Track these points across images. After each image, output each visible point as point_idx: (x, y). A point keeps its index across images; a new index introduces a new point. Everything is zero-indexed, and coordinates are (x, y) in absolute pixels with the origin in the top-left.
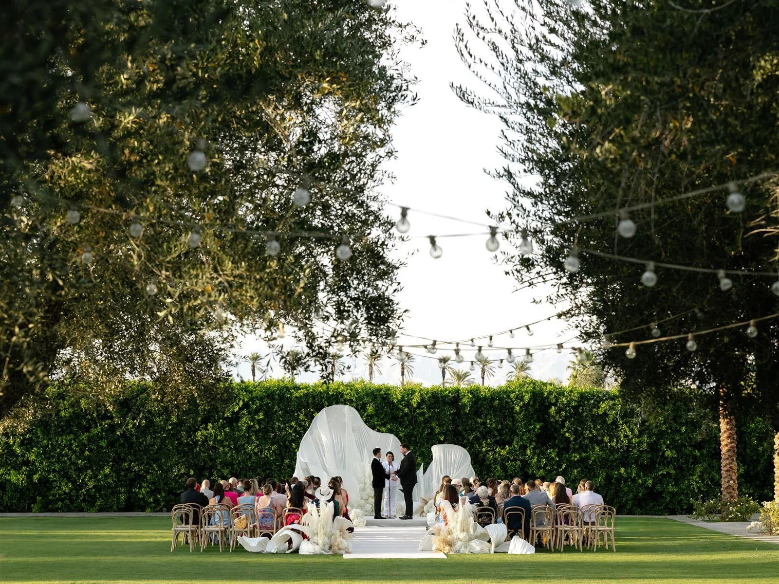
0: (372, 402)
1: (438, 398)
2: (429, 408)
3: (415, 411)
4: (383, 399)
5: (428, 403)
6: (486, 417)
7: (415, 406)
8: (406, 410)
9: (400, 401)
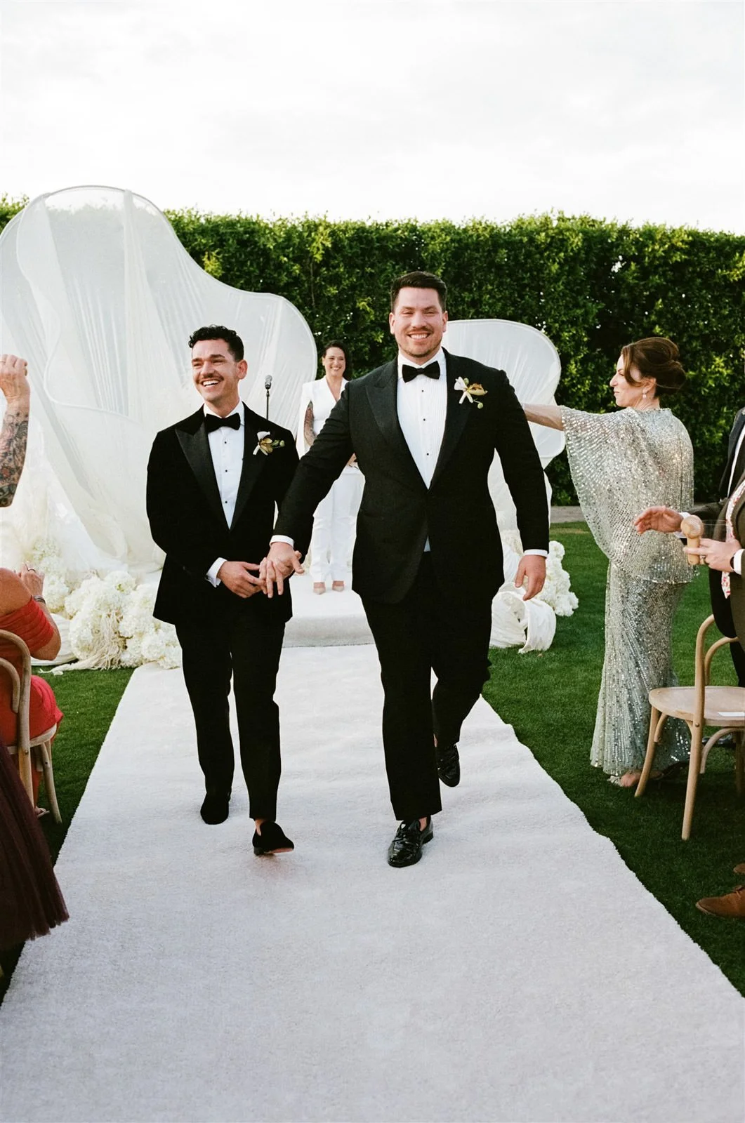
0: (214, 247)
1: (370, 242)
2: (350, 265)
3: (316, 274)
4: (242, 243)
5: (348, 251)
6: (479, 287)
7: (319, 257)
8: (296, 269)
9: (282, 248)
